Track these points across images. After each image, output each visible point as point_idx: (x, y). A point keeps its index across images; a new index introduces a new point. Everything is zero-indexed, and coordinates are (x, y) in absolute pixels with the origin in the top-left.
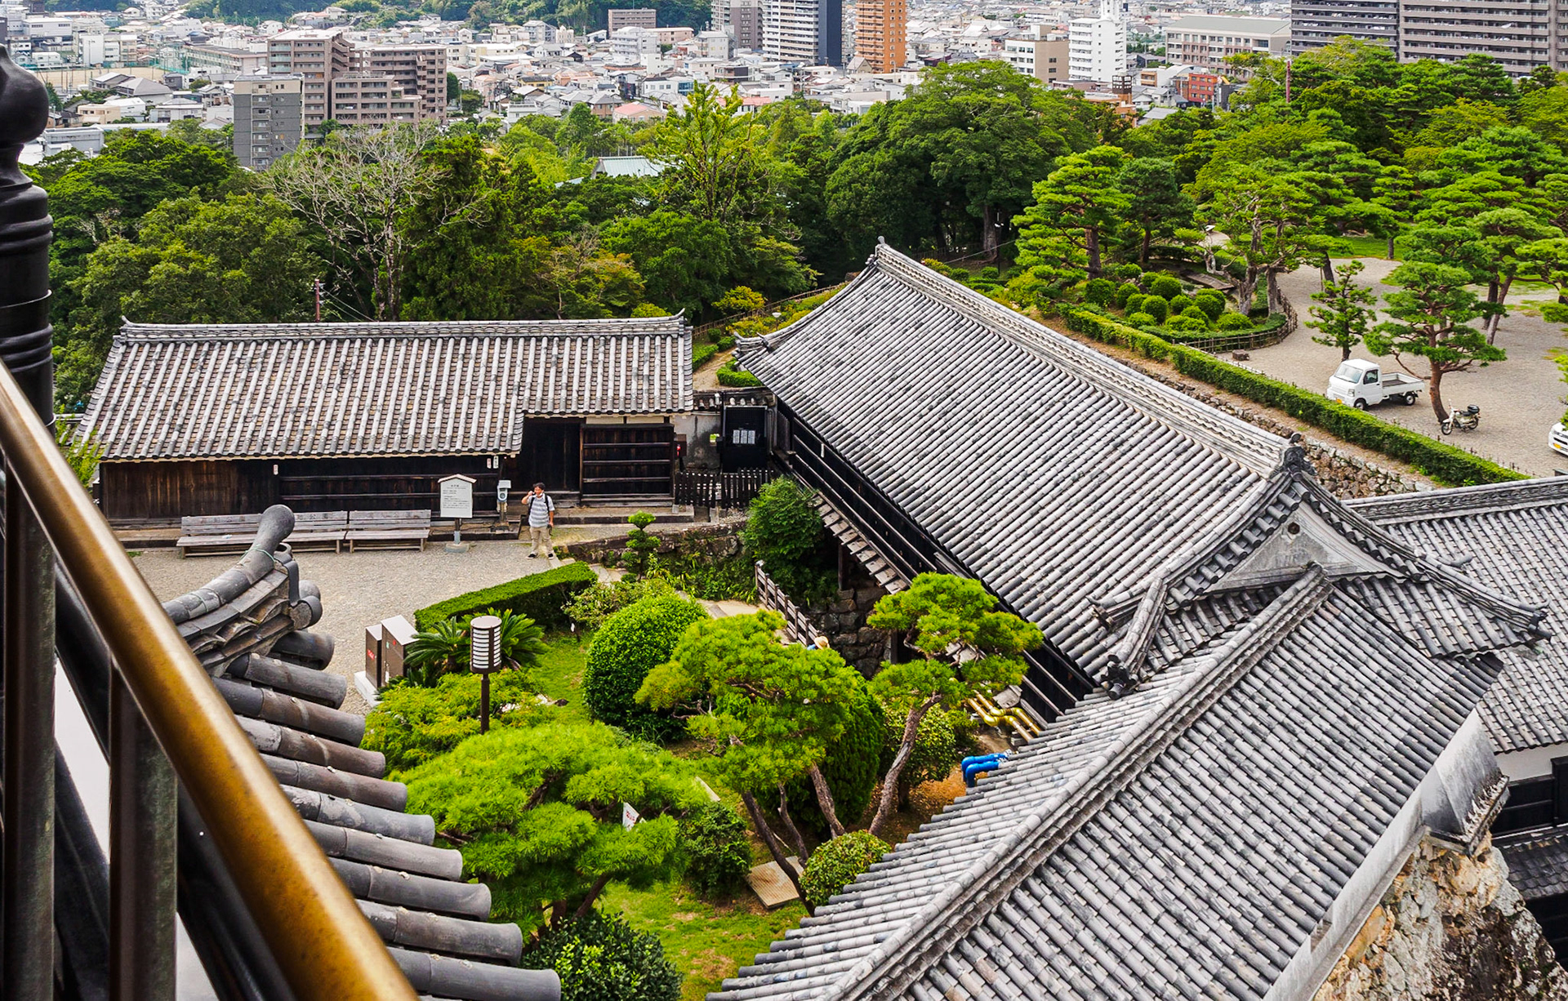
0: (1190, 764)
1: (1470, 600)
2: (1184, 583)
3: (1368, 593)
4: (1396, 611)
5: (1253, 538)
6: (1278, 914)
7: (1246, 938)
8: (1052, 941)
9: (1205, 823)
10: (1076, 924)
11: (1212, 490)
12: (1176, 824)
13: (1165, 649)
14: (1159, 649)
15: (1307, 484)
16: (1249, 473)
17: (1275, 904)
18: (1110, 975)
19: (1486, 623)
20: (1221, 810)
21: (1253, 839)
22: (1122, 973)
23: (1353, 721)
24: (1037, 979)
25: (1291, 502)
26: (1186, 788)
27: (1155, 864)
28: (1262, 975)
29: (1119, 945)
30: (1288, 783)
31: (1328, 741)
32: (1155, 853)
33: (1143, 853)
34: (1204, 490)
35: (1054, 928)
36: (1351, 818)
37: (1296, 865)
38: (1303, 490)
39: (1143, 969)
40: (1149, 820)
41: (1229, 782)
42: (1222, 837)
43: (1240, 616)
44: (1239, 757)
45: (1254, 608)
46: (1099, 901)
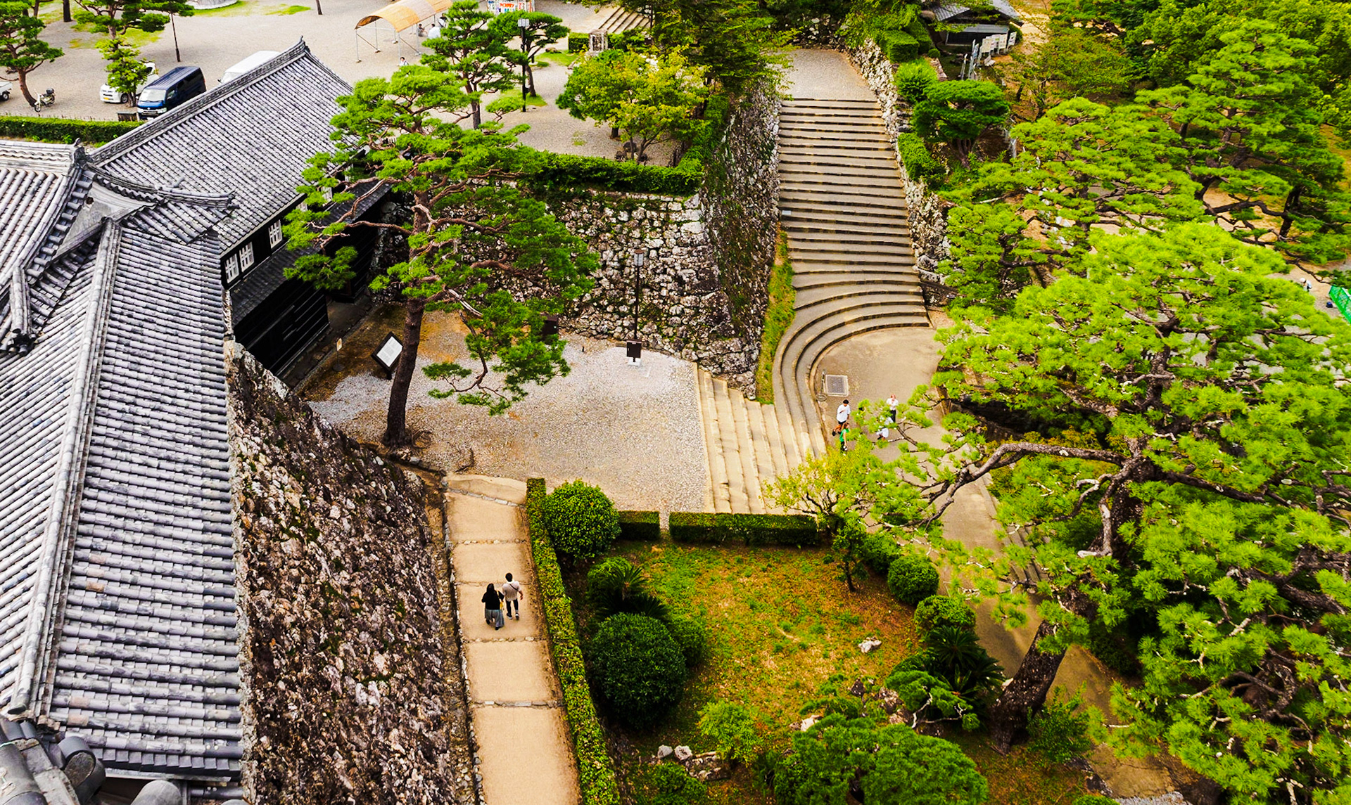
0: (118, 370)
1: (192, 204)
2: (34, 263)
3: (140, 222)
4: (158, 226)
5: (71, 217)
6: (208, 424)
7: (203, 446)
8: (118, 516)
9: (144, 398)
10: (122, 498)
11: (24, 196)
12: (134, 408)
13: (41, 310)
14: (37, 311)
15: (92, 169)
16: (46, 177)
17: (203, 419)
18: (157, 512)
19: (205, 213)
20: (149, 386)
21: (172, 392)
22: (162, 507)
23: (175, 299)
24: (125, 543)
25: (87, 184)
26: (124, 385)
27: (137, 437)
28: (221, 460)
29: (151, 493)
30: (168, 352)
31: (171, 317)
32: (133, 431)
33: (128, 436)
34: (17, 198)
35: (114, 509)
36: (207, 353)
37: (199, 393)
38: (92, 174)
39: (169, 497)
40: (119, 415)
41: (142, 368)
42: (158, 400)
43: (76, 268)
44: (138, 352)
45: (81, 259)
46: (125, 477)
